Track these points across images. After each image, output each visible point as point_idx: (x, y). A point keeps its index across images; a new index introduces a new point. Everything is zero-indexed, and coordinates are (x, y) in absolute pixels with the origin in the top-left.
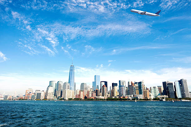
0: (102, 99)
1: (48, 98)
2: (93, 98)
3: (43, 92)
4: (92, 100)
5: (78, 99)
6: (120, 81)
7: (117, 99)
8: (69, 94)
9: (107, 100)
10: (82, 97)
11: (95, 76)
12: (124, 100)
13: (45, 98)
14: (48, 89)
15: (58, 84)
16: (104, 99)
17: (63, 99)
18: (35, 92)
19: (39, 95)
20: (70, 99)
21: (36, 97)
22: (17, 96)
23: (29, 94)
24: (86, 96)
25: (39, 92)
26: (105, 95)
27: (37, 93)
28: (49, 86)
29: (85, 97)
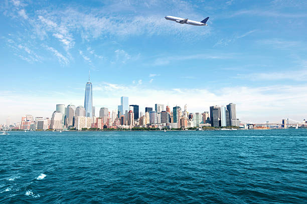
0: (126, 129)
1: (54, 127)
2: (115, 127)
3: (47, 120)
4: (113, 130)
5: (94, 129)
6: (156, 105)
7: (145, 129)
8: (83, 123)
9: (133, 129)
10: (100, 126)
11: (122, 98)
12: (152, 129)
13: (51, 129)
14: (53, 115)
15: (68, 109)
16: (129, 129)
17: (75, 129)
18: (34, 120)
19: (41, 124)
20: (84, 129)
21: (36, 126)
22: (11, 126)
23: (26, 123)
24: (106, 125)
25: (41, 120)
26: (131, 124)
27: (38, 122)
28: (55, 112)
29: (105, 127)
